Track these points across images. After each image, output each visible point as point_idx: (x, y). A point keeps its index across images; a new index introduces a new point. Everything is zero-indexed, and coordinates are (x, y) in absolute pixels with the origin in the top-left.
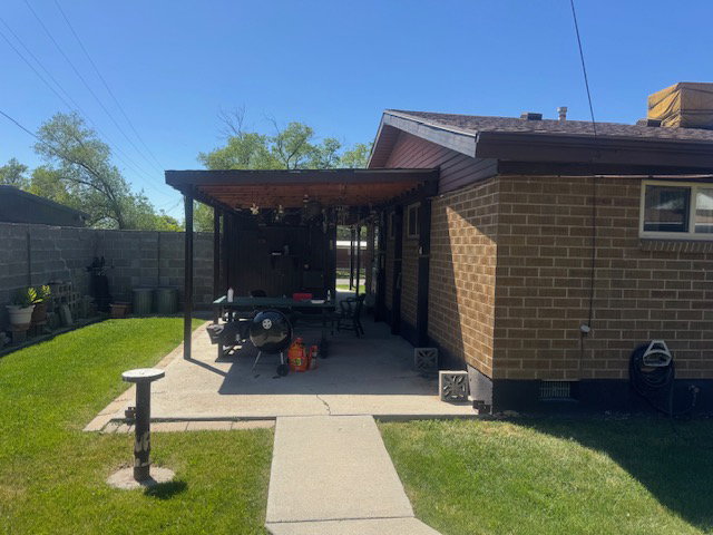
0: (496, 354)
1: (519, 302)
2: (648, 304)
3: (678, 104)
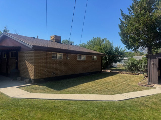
0: (34, 76)
1: (37, 68)
2: (53, 67)
3: (55, 38)
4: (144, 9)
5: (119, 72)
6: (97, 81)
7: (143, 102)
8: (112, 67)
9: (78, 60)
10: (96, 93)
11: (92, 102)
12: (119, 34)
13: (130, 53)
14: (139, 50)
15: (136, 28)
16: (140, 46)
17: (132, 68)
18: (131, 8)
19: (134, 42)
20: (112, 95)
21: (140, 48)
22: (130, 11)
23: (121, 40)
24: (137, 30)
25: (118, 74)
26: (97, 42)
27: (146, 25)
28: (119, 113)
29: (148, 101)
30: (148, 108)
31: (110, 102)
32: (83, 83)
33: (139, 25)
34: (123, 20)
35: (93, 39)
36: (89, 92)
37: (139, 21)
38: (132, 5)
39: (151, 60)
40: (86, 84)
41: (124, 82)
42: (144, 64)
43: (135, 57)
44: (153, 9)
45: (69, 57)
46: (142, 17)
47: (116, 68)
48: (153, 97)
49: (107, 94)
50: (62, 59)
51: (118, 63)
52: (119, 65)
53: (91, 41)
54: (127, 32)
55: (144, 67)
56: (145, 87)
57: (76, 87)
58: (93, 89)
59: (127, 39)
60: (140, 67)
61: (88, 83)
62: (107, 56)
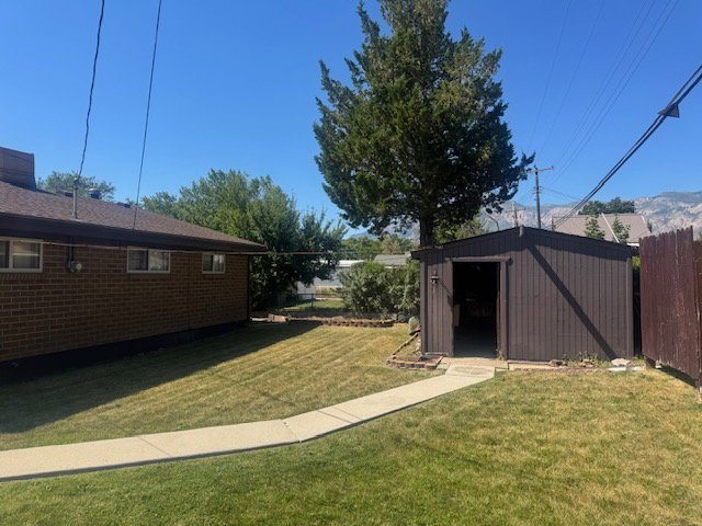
4: (405, 70)
5: (319, 319)
6: (224, 364)
7: (400, 429)
8: (295, 299)
9: (130, 274)
10: (217, 419)
11: (192, 463)
12: (318, 162)
13: (364, 243)
14: (390, 228)
15: (377, 144)
16: (393, 215)
17: (370, 299)
18: (360, 63)
19: (374, 198)
20: (284, 420)
21: (396, 223)
22: (357, 72)
23: (327, 190)
24: (382, 151)
25: (318, 330)
26: (229, 193)
27: (411, 135)
28: (309, 491)
29: (417, 425)
30: (415, 454)
31: (272, 450)
32: (156, 384)
33: (390, 134)
34: (332, 108)
35: (211, 177)
36: (182, 421)
37: (388, 115)
38: (361, 51)
39: (430, 267)
40: (169, 385)
41: (337, 357)
42: (410, 283)
43: (380, 259)
44: (435, 75)
45: (82, 261)
46: (398, 101)
47: (309, 305)
48: (433, 407)
49: (264, 417)
50: (40, 270)
51: (319, 285)
52: (323, 290)
53: (203, 185)
54: (345, 156)
55: (411, 293)
56: (411, 372)
57: (118, 406)
58: (202, 405)
59: (347, 186)
60: (395, 296)
61: (182, 380)
62: (273, 254)
